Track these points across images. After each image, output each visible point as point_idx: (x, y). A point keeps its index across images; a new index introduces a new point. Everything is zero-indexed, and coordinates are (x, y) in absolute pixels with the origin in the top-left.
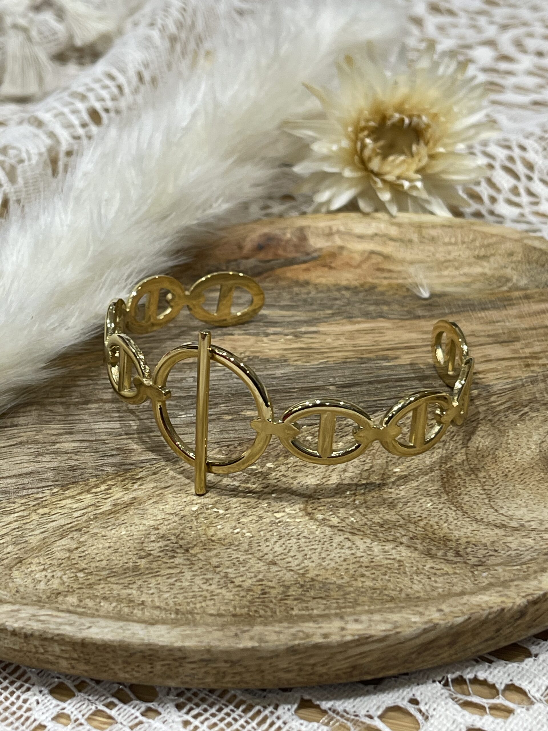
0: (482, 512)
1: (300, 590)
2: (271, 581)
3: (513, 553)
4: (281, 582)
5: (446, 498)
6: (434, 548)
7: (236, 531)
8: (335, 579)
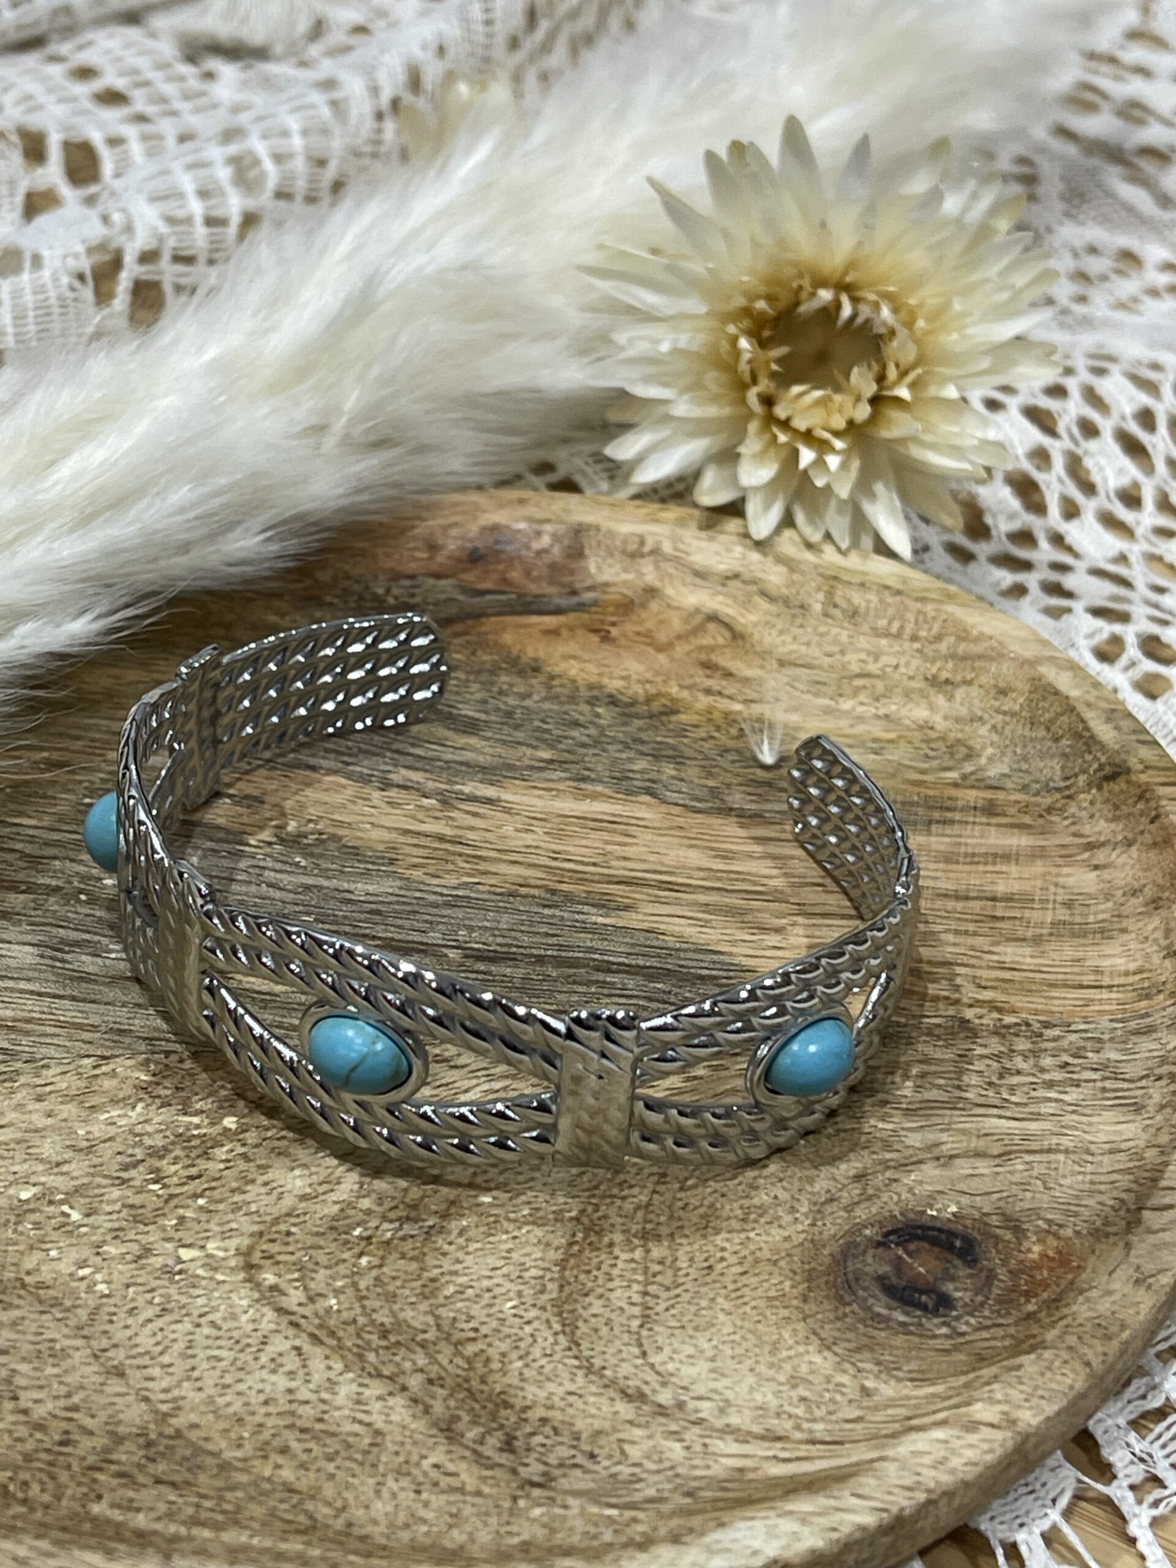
0: (611, 1350)
1: (141, 1453)
2: (93, 1416)
3: (625, 1471)
4: (113, 1421)
5: (554, 1295)
6: (466, 1418)
7: (81, 1273)
8: (223, 1444)
